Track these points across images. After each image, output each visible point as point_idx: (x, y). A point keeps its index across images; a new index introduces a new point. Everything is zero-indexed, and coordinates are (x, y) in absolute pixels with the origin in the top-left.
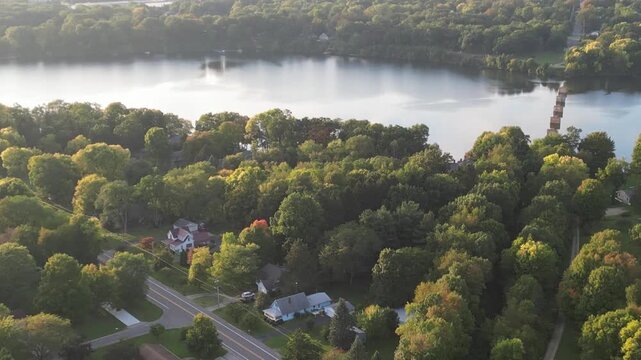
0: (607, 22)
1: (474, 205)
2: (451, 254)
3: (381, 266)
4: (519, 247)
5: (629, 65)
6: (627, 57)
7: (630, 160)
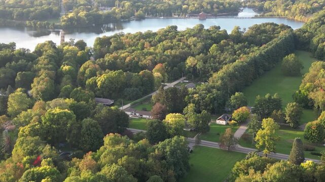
0: (75, 6)
1: (45, 59)
2: (42, 70)
3: (18, 78)
4: (63, 68)
5: (87, 22)
6: (86, 19)
7: (93, 47)
